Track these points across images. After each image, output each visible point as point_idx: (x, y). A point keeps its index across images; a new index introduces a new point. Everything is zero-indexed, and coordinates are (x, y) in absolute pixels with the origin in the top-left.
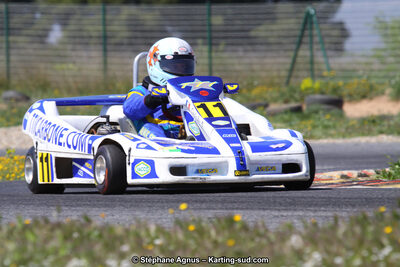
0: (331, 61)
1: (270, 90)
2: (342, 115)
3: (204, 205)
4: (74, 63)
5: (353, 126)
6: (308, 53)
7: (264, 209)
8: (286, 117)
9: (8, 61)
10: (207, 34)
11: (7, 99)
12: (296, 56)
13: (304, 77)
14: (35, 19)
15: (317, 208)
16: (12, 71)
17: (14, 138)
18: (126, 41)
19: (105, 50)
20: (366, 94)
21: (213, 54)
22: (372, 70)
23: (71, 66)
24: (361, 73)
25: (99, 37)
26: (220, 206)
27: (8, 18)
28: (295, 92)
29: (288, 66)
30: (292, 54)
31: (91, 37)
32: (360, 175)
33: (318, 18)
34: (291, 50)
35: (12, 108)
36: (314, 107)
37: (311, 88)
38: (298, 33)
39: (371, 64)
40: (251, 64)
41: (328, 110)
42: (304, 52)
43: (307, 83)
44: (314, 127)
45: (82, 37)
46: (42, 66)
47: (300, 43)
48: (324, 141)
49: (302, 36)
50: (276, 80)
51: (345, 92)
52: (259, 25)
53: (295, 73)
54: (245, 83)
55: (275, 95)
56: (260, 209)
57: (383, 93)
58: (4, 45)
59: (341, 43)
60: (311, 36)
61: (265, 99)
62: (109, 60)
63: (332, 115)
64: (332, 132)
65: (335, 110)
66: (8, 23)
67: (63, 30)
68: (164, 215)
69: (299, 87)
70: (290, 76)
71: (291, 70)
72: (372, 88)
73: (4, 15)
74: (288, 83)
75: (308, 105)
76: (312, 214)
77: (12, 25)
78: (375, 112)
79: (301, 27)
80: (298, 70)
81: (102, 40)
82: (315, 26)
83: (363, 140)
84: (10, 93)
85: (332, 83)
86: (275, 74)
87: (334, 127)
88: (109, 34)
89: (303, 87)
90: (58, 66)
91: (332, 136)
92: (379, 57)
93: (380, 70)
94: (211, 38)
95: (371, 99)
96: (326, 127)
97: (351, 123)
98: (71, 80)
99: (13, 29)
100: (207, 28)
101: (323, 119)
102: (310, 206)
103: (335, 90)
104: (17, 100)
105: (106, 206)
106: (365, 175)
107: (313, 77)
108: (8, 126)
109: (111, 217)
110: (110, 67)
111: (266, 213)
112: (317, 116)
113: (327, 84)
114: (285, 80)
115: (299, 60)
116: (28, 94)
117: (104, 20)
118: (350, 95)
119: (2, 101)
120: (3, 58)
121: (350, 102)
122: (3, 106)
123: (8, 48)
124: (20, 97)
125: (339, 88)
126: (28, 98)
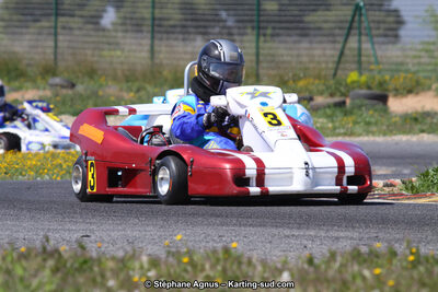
1: (317, 82)
2: (386, 110)
4: (123, 50)
5: (395, 123)
6: (356, 45)
8: (328, 111)
9: (56, 47)
11: (52, 86)
12: (344, 47)
13: (352, 70)
16: (59, 57)
19: (153, 38)
20: (412, 89)
21: (261, 44)
22: (419, 64)
23: (119, 53)
24: (410, 66)
28: (341, 84)
29: (336, 59)
30: (339, 46)
32: (386, 185)
33: (366, 10)
34: (340, 42)
35: (57, 95)
36: (358, 102)
37: (357, 82)
38: (347, 25)
39: (420, 57)
40: (298, 56)
41: (373, 106)
42: (353, 43)
43: (353, 76)
44: (355, 123)
46: (89, 52)
47: (348, 35)
48: (365, 139)
49: (350, 28)
50: (323, 73)
51: (391, 87)
53: (341, 66)
54: (291, 75)
55: (321, 87)
57: (429, 88)
58: (53, 31)
60: (360, 28)
61: (310, 92)
62: (156, 48)
63: (375, 110)
64: (374, 129)
65: (380, 106)
69: (345, 80)
70: (336, 69)
71: (339, 62)
72: (418, 83)
74: (335, 75)
75: (353, 99)
78: (420, 110)
79: (350, 19)
80: (345, 62)
81: (150, 28)
82: (363, 18)
83: (403, 138)
84: (57, 80)
85: (378, 77)
86: (324, 66)
87: (376, 124)
89: (349, 80)
90: (105, 53)
91: (373, 133)
92: (427, 51)
93: (429, 64)
94: (259, 28)
95: (417, 94)
96: (368, 124)
97: (394, 120)
98: (118, 66)
101: (365, 115)
103: (381, 84)
104: (63, 87)
106: (392, 185)
107: (360, 71)
110: (156, 55)
112: (360, 113)
113: (374, 78)
114: (332, 72)
115: (347, 52)
116: (74, 81)
118: (396, 90)
119: (48, 87)
120: (52, 44)
121: (395, 96)
122: (48, 93)
123: (56, 34)
124: (65, 84)
125: (385, 81)
126: (73, 86)
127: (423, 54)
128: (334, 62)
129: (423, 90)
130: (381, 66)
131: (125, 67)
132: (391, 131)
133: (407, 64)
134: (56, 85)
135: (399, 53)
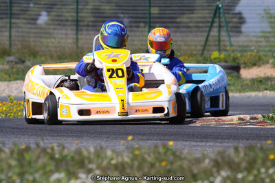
0: (232, 39)
1: (190, 59)
2: (239, 77)
3: (144, 137)
4: (54, 38)
5: (247, 84)
6: (217, 34)
7: (186, 141)
9: (10, 36)
10: (148, 20)
11: (9, 62)
12: (208, 36)
13: (213, 51)
14: (29, 7)
15: (222, 141)
16: (13, 43)
17: (14, 89)
18: (90, 24)
19: (77, 30)
20: (255, 63)
22: (260, 46)
23: (53, 40)
24: (253, 48)
25: (73, 21)
26: (155, 138)
27: (11, 6)
28: (207, 60)
29: (203, 43)
30: (206, 34)
31: (67, 21)
32: (252, 118)
33: (224, 10)
34: (205, 31)
35: (13, 68)
37: (218, 58)
38: (210, 20)
39: (261, 42)
41: (230, 73)
42: (214, 32)
43: (215, 55)
45: (62, 21)
46: (32, 39)
47: (211, 27)
49: (213, 22)
50: (194, 52)
51: (242, 61)
52: (184, 14)
53: (207, 48)
56: (183, 140)
57: (268, 63)
58: (8, 25)
59: (240, 27)
60: (220, 22)
62: (80, 37)
63: (232, 77)
64: (233, 88)
65: (236, 74)
66: (11, 10)
67: (48, 15)
68: (117, 144)
69: (210, 57)
71: (205, 45)
72: (260, 59)
73: (9, 4)
74: (202, 54)
76: (219, 145)
77: (13, 12)
78: (262, 75)
79: (212, 15)
80: (210, 45)
81: (75, 23)
82: (222, 15)
83: (253, 94)
84: (11, 58)
85: (232, 55)
86: (193, 48)
87: (234, 85)
88: (79, 19)
89: (213, 57)
90: (43, 40)
91: (232, 91)
92: (265, 37)
93: (266, 46)
94: (150, 22)
95: (259, 66)
97: (245, 82)
98: (53, 49)
99: (14, 14)
100: (148, 16)
102: (218, 139)
103: (234, 59)
104: (16, 63)
105: (77, 136)
106: (255, 118)
107: (220, 51)
108: (10, 81)
109: (80, 144)
110: (80, 41)
111: (187, 143)
113: (229, 55)
114: (201, 52)
115: (210, 38)
116: (24, 59)
117: (77, 9)
118: (245, 63)
119: (5, 63)
120: (7, 34)
121: (245, 68)
122: (7, 67)
123: (10, 27)
124: (18, 61)
125: (237, 58)
126: (23, 62)
127: (262, 39)
128: (202, 45)
129: (263, 64)
130: (234, 48)
131: (58, 49)
132: (244, 90)
133: (251, 46)
134: (12, 62)
135: (245, 39)
